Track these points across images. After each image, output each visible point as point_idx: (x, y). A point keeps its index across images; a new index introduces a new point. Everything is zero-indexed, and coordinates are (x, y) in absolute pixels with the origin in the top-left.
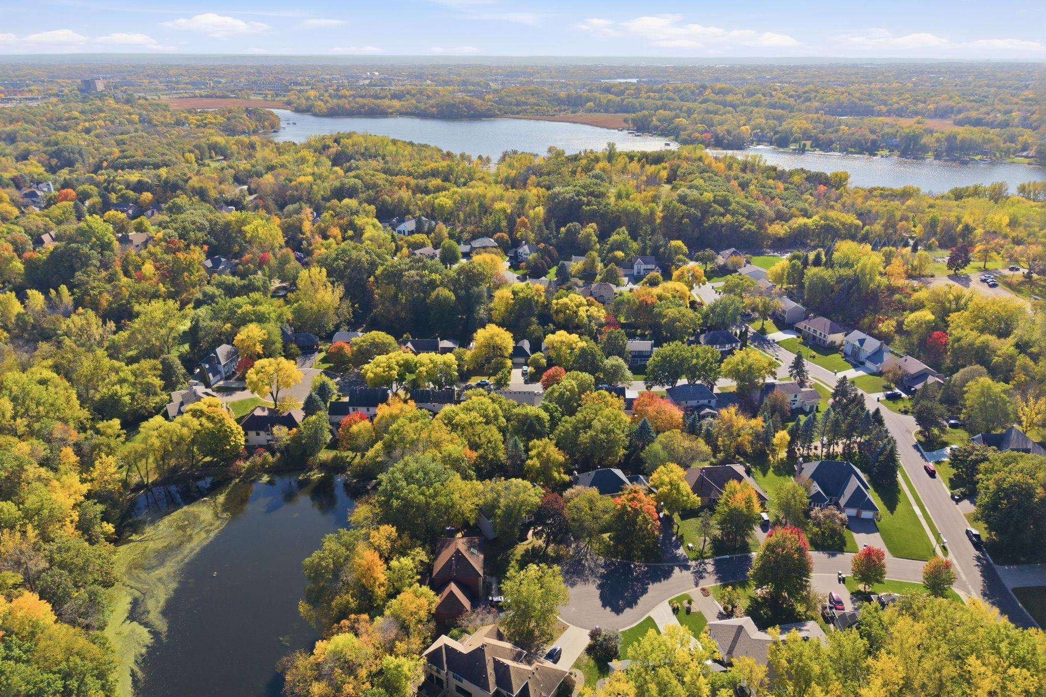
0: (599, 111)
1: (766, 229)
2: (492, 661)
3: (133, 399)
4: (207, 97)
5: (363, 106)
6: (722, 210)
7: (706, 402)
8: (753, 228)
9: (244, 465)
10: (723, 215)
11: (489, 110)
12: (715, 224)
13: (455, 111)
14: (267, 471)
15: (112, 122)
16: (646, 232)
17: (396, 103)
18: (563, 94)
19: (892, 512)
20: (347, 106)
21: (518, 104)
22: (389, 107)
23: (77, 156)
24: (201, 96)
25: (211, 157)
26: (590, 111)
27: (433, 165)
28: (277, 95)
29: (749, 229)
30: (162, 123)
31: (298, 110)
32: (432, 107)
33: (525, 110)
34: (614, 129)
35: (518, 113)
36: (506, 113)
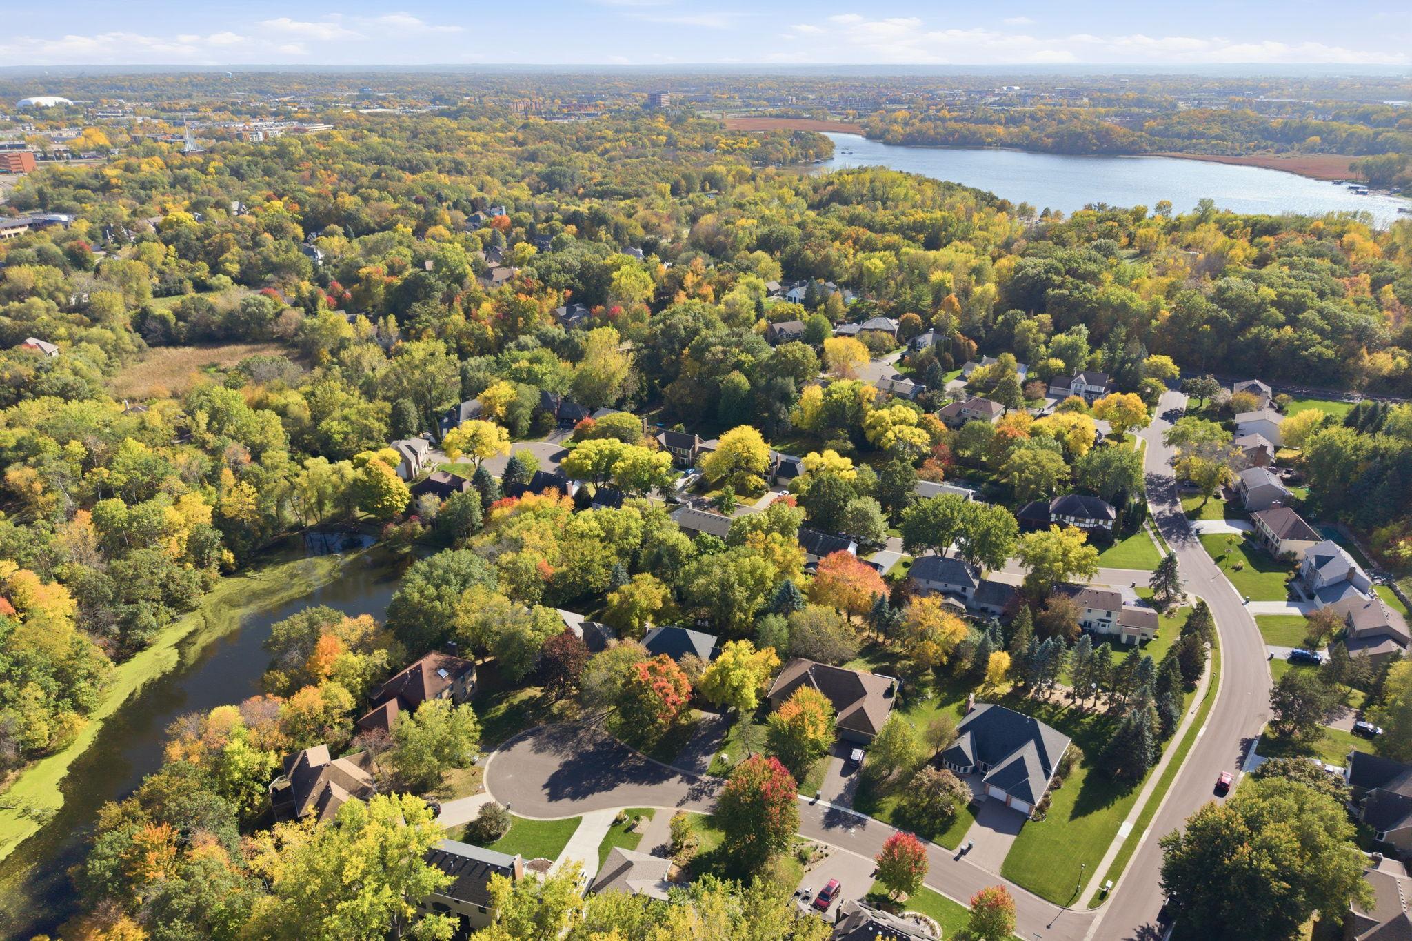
0: (1329, 152)
1: (1361, 358)
2: (324, 784)
3: (344, 439)
4: (777, 116)
5: (952, 134)
6: (1282, 318)
7: (958, 588)
8: (1330, 353)
9: (395, 529)
10: (1280, 326)
11: (1133, 143)
12: (1257, 338)
13: (1080, 142)
14: (414, 542)
15: (634, 143)
16: (1118, 336)
17: (1000, 130)
18: (1276, 122)
19: (1074, 816)
20: (931, 132)
21: (1191, 136)
22: (989, 135)
23: (568, 180)
24: (771, 116)
25: (703, 190)
26: (1311, 150)
27: (919, 215)
28: (860, 116)
29: (1320, 355)
30: (688, 146)
31: (869, 137)
32: (1048, 136)
33: (1195, 146)
34: (1327, 180)
35: (1181, 150)
36: (1161, 149)
